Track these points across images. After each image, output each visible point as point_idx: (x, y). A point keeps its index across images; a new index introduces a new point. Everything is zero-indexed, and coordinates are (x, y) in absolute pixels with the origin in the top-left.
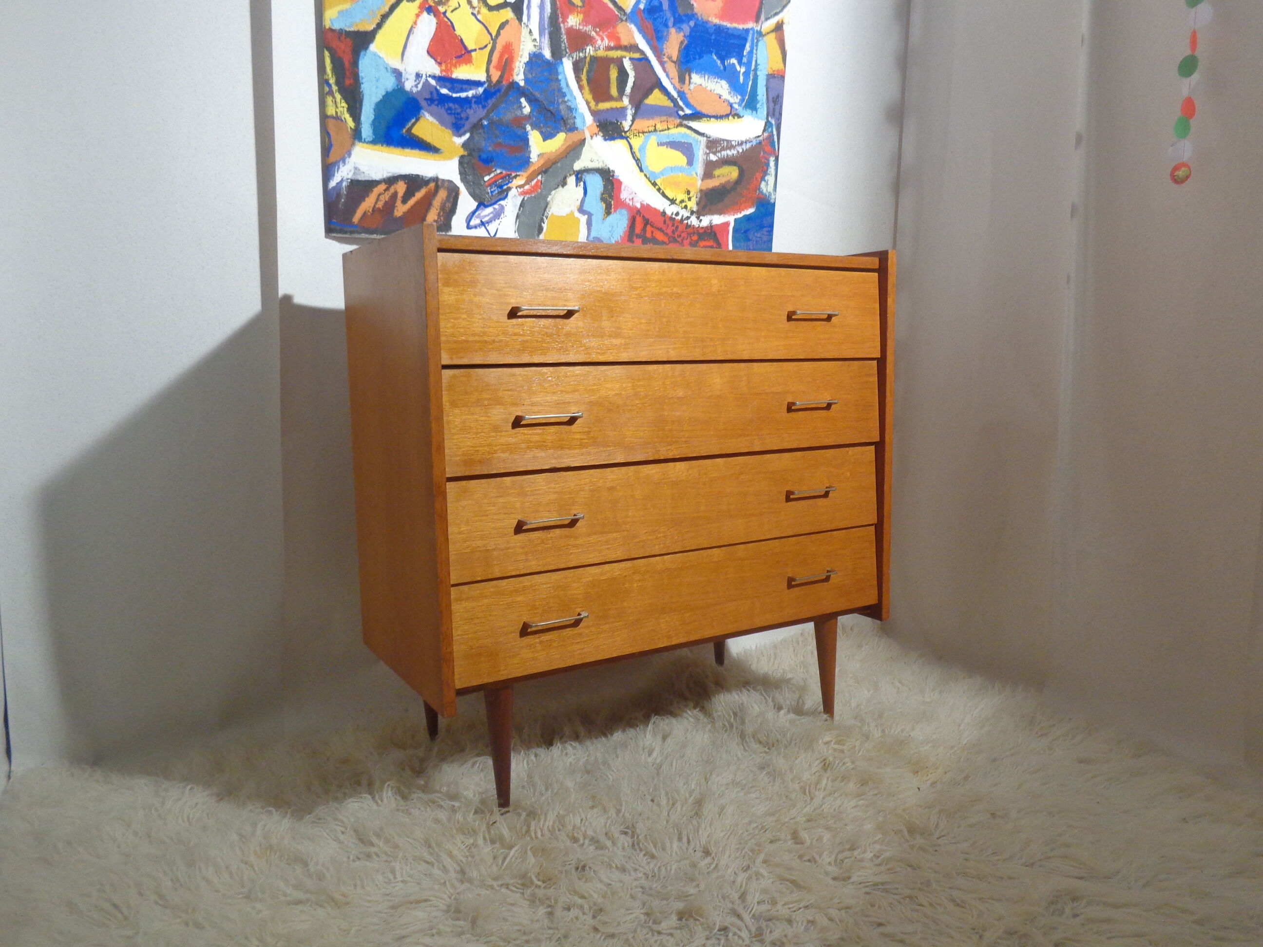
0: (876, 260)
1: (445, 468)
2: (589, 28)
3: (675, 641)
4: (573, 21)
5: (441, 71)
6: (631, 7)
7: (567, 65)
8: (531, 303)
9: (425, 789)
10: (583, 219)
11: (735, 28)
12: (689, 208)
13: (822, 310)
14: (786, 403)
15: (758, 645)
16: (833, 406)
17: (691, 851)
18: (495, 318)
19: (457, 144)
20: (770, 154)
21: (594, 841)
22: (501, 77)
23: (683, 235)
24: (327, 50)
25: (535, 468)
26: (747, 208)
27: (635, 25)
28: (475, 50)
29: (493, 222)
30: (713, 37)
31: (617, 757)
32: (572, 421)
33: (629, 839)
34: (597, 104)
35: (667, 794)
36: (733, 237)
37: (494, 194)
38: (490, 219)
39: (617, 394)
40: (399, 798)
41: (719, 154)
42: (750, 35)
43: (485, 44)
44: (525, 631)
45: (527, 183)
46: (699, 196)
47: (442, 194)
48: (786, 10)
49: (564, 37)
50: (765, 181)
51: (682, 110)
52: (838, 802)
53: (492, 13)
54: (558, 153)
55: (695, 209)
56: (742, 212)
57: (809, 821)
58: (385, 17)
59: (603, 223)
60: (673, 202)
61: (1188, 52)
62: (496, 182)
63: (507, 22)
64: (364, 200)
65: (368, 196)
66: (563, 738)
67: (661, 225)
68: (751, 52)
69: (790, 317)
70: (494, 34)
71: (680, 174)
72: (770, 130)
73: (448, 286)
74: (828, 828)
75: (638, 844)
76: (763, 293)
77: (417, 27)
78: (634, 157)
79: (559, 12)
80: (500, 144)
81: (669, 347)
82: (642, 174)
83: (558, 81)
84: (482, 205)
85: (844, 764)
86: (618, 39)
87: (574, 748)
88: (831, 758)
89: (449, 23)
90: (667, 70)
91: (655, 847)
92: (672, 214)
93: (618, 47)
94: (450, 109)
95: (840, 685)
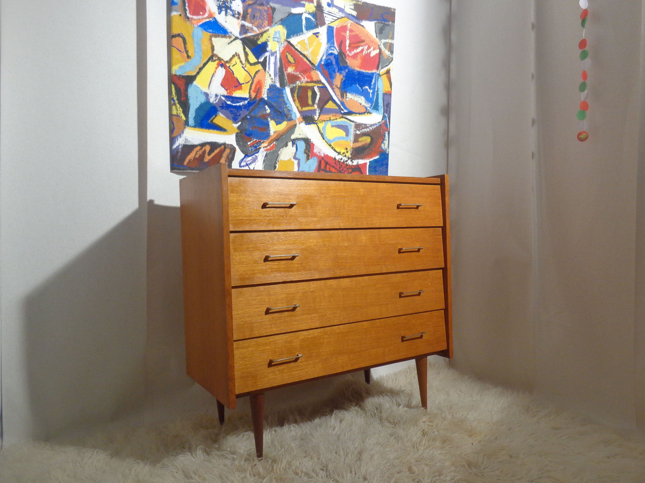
0: (439, 179)
1: (231, 282)
2: (298, 73)
3: (346, 369)
4: (290, 70)
5: (228, 93)
6: (318, 63)
7: (288, 90)
8: (273, 201)
9: (218, 449)
10: (296, 162)
11: (367, 73)
12: (347, 156)
13: (414, 203)
14: (398, 248)
15: (387, 374)
16: (421, 250)
17: (357, 478)
18: (255, 208)
19: (235, 127)
20: (386, 131)
21: (307, 474)
22: (256, 96)
23: (344, 169)
24: (173, 84)
25: (275, 282)
26: (375, 156)
27: (320, 72)
28: (244, 84)
29: (252, 164)
30: (357, 77)
31: (317, 431)
32: (293, 258)
33: (324, 473)
34: (302, 108)
35: (343, 450)
36: (369, 170)
37: (253, 150)
38: (250, 162)
39: (315, 245)
40: (205, 454)
41: (361, 131)
42: (375, 76)
43: (248, 81)
44: (271, 364)
45: (268, 145)
46: (352, 150)
47: (227, 151)
48: (391, 64)
49: (286, 77)
50: (383, 143)
51: (343, 110)
52: (431, 452)
53: (252, 66)
54: (284, 131)
55: (350, 157)
56: (373, 158)
57: (416, 461)
58: (201, 69)
59: (305, 164)
60: (339, 153)
61: (582, 81)
62: (254, 145)
63: (259, 71)
64: (190, 154)
65: (191, 152)
66: (289, 422)
67: (333, 165)
68: (375, 83)
69: (398, 207)
70: (253, 76)
71: (343, 140)
72: (385, 119)
73: (233, 193)
74: (427, 465)
75: (330, 475)
76: (385, 195)
77: (216, 73)
78: (320, 133)
79: (283, 66)
80: (255, 127)
81: (339, 221)
82: (324, 141)
83: (283, 97)
84: (247, 156)
85: (434, 432)
86: (312, 78)
87: (295, 427)
88: (427, 430)
89: (231, 71)
90: (335, 92)
91: (338, 476)
92: (339, 159)
93: (312, 82)
94: (231, 111)
95: (429, 393)
